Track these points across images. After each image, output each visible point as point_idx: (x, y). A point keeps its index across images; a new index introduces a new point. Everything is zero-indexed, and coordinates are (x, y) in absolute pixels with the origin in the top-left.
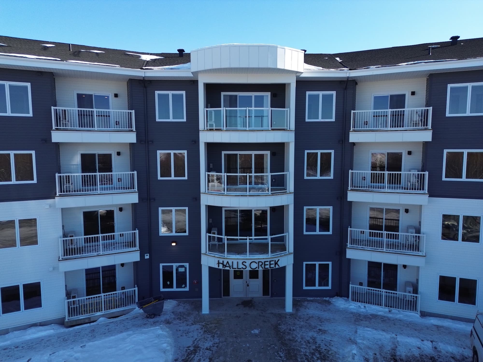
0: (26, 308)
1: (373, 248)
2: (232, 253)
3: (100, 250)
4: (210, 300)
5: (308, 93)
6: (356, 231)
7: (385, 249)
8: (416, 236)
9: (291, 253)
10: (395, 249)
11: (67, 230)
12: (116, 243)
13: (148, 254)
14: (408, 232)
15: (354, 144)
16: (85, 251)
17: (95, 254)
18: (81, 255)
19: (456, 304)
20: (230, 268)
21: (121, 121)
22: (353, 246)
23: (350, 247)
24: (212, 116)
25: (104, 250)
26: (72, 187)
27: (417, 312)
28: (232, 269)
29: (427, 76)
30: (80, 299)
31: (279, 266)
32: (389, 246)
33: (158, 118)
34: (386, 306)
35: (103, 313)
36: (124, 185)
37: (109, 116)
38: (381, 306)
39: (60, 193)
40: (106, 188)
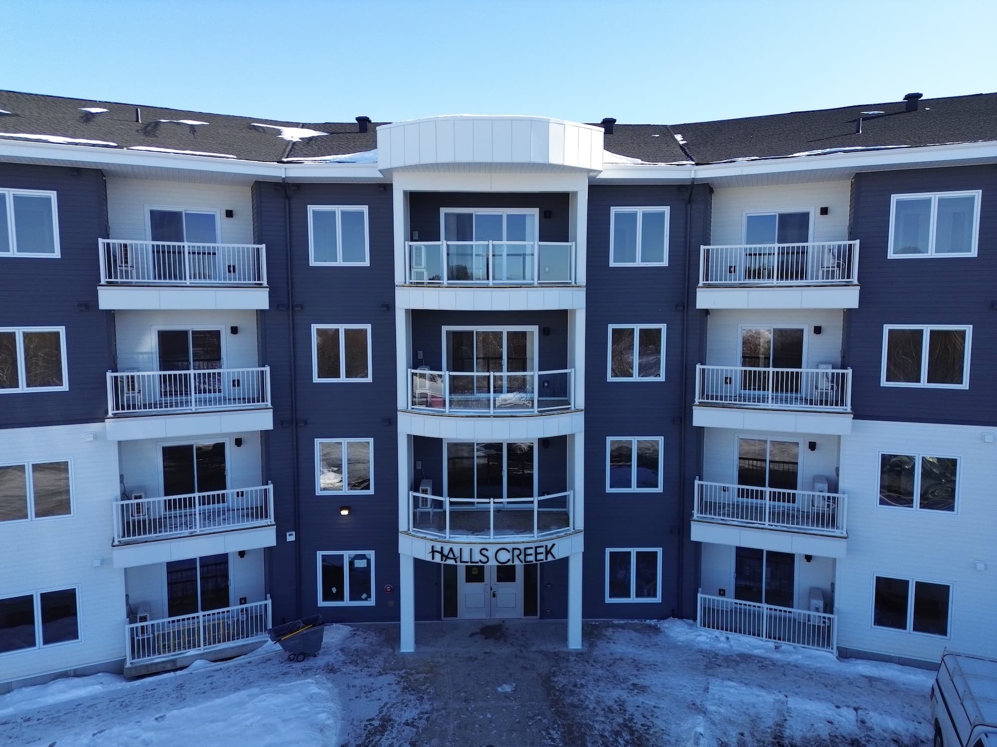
0: (46, 641)
1: (744, 520)
2: (461, 531)
3: (195, 525)
4: (416, 626)
5: (614, 210)
6: (711, 486)
7: (767, 523)
8: (829, 498)
9: (580, 532)
10: (787, 523)
11: (128, 483)
12: (229, 510)
13: (294, 533)
14: (813, 490)
15: (706, 312)
16: (165, 526)
17: (186, 532)
18: (158, 534)
19: (910, 633)
20: (456, 562)
21: (239, 265)
22: (703, 515)
23: (699, 519)
24: (420, 256)
25: (203, 524)
26: (139, 399)
27: (832, 651)
28: (459, 563)
29: (852, 178)
30: (155, 622)
31: (554, 558)
32: (776, 516)
33: (313, 260)
34: (770, 638)
35: (202, 650)
36: (244, 393)
37: (214, 254)
38: (761, 638)
39: (115, 412)
40: (208, 400)
